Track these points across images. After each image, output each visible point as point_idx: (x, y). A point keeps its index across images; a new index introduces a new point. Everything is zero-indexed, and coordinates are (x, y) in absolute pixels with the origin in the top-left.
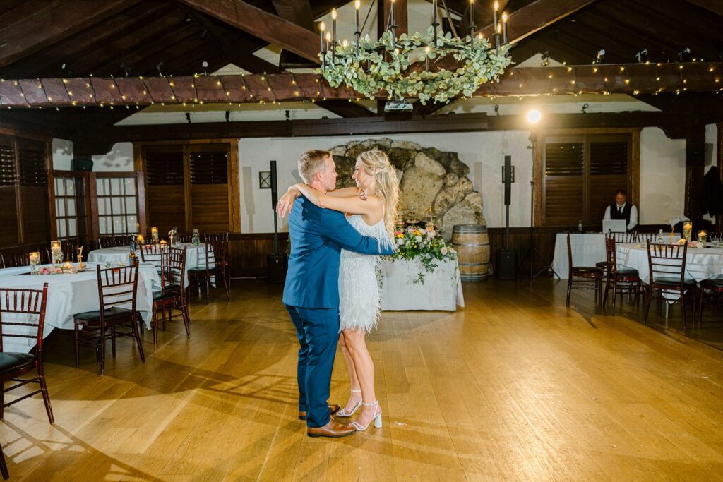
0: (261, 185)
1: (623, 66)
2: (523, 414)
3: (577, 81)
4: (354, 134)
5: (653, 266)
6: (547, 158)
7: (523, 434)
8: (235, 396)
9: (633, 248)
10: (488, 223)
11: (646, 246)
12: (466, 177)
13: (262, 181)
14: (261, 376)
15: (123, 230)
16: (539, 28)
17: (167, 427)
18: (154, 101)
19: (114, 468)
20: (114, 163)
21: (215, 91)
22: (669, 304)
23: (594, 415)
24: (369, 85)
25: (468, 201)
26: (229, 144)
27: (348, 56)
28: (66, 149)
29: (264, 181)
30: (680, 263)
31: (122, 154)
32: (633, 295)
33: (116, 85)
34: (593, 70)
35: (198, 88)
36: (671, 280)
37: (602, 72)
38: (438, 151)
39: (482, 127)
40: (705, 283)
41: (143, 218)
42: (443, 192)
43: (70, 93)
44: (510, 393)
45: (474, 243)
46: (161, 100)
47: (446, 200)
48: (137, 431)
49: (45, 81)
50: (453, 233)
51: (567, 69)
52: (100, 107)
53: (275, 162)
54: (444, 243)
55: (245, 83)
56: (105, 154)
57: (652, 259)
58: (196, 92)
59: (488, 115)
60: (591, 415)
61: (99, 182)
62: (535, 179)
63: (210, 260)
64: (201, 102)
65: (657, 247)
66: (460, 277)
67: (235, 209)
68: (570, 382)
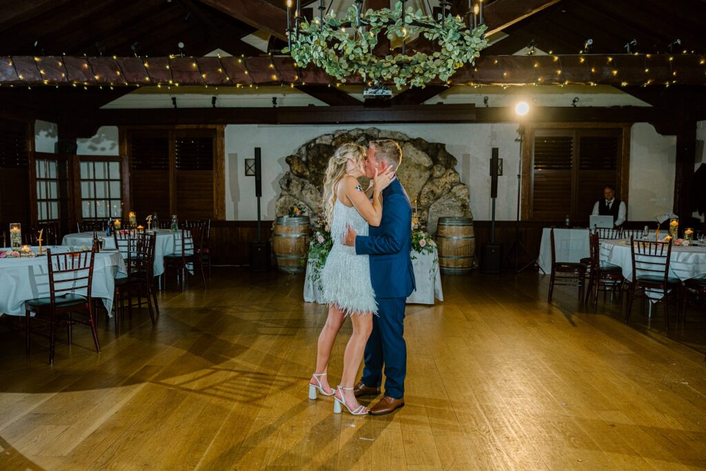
0: (246, 172)
1: (611, 56)
2: (486, 420)
3: (563, 71)
4: (341, 123)
5: (636, 264)
7: (483, 444)
8: (184, 392)
9: (617, 244)
10: (474, 216)
11: (630, 243)
12: (453, 169)
13: (248, 168)
14: (217, 370)
15: (106, 214)
16: (526, 16)
18: (127, 82)
20: (99, 146)
21: (191, 73)
22: (652, 303)
23: (562, 423)
24: (341, 67)
25: (455, 193)
26: (215, 129)
27: (314, 33)
28: (50, 131)
29: (250, 168)
30: (664, 261)
31: (107, 138)
32: (617, 293)
33: (89, 64)
34: (580, 60)
35: (173, 69)
36: (654, 278)
37: (589, 62)
38: (426, 142)
39: (470, 118)
40: (690, 282)
41: (127, 203)
42: (430, 184)
43: (42, 72)
44: (476, 396)
45: (457, 236)
46: (135, 81)
47: (432, 191)
48: (67, 429)
49: (16, 58)
50: (438, 225)
51: (553, 59)
52: (73, 87)
53: (260, 149)
54: (423, 235)
55: (222, 66)
56: (91, 137)
57: (636, 256)
58: (171, 74)
59: (476, 106)
60: (559, 423)
61: (83, 166)
62: (523, 173)
63: (186, 247)
64: (177, 85)
65: (641, 243)
66: (439, 270)
67: (220, 196)
68: (541, 385)
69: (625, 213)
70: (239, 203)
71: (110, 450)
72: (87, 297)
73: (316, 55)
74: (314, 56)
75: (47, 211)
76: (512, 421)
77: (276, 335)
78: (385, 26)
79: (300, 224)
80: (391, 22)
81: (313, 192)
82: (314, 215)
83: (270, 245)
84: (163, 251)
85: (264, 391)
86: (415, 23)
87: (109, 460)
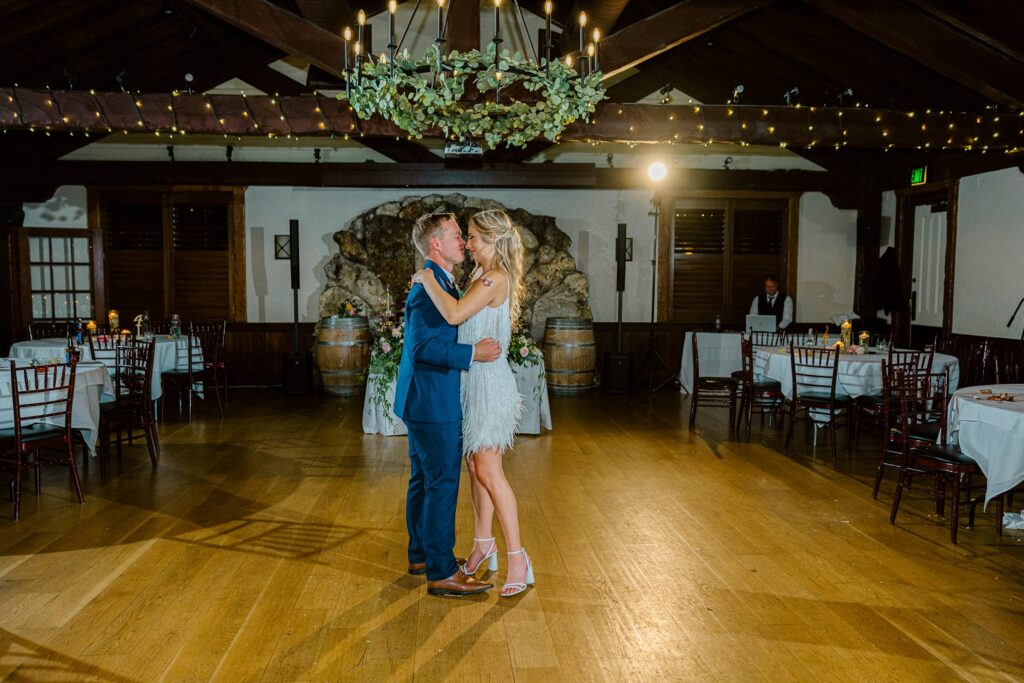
0: (276, 253)
1: (766, 109)
2: (602, 569)
3: (706, 126)
4: (411, 187)
5: (798, 377)
6: (676, 229)
7: (597, 596)
8: (210, 549)
9: (776, 352)
10: (595, 316)
11: (789, 350)
12: (566, 252)
13: (279, 248)
14: (250, 522)
15: (69, 314)
16: (658, 52)
17: (104, 591)
18: (111, 127)
19: (15, 647)
20: (57, 214)
21: (203, 116)
23: (694, 570)
24: (415, 118)
25: (568, 285)
26: (231, 193)
27: (381, 77)
29: (282, 248)
30: (830, 372)
31: (71, 203)
33: (54, 101)
34: (728, 112)
35: (177, 111)
36: (820, 396)
37: (740, 116)
38: (530, 214)
39: (588, 183)
40: (863, 400)
41: (101, 298)
42: (534, 272)
44: (591, 543)
45: (572, 344)
46: (123, 126)
47: (538, 282)
48: (57, 597)
50: (546, 328)
51: (694, 109)
52: (30, 132)
53: (297, 221)
54: (525, 341)
55: (248, 107)
56: (44, 201)
57: (797, 367)
58: (175, 117)
59: (597, 166)
60: (690, 570)
61: (34, 243)
62: (660, 257)
63: (194, 359)
64: (183, 132)
65: (803, 351)
66: (546, 389)
67: (238, 288)
68: (672, 528)
69: (791, 312)
70: (266, 297)
71: (121, 618)
72: (65, 428)
73: (383, 105)
74: (381, 106)
76: (633, 569)
77: (328, 476)
78: (474, 72)
79: (355, 328)
80: (482, 67)
81: (373, 282)
82: (375, 314)
83: (311, 355)
84: (161, 366)
85: (317, 545)
86: (512, 69)
87: (122, 629)
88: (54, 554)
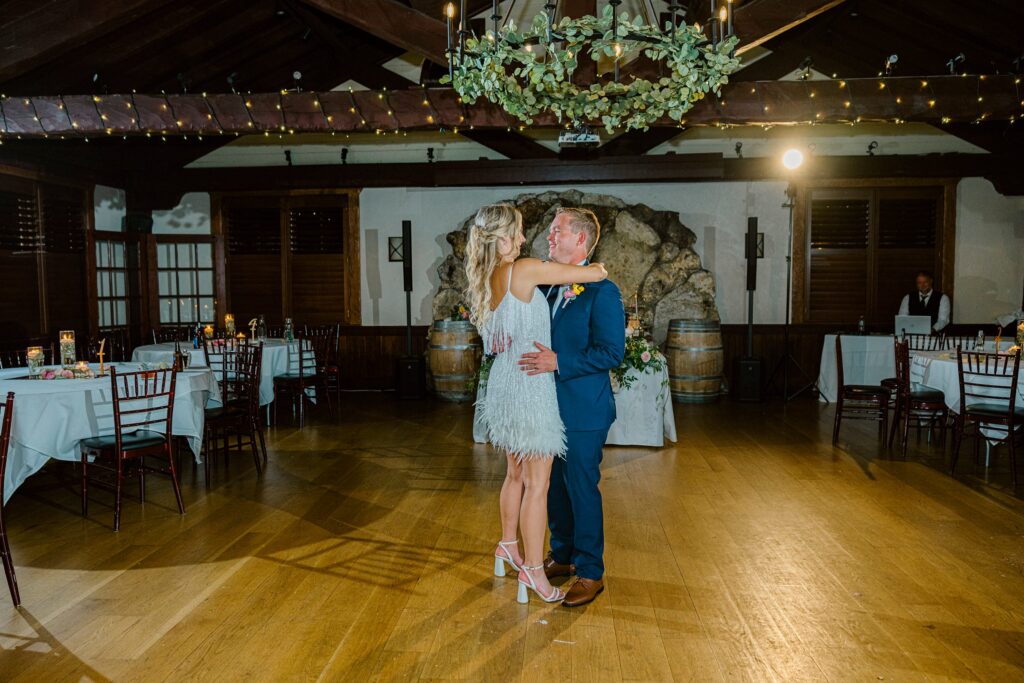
0: (390, 256)
1: (925, 80)
2: (740, 617)
3: (853, 103)
4: (527, 184)
5: (966, 387)
6: (813, 222)
7: (735, 651)
8: (302, 571)
9: (936, 358)
10: (722, 318)
11: (956, 356)
12: (691, 249)
13: (392, 250)
15: (193, 318)
16: (797, 23)
17: (186, 617)
18: (222, 129)
20: (183, 221)
21: (311, 114)
22: (990, 444)
23: (854, 622)
24: (525, 102)
25: (693, 285)
26: (346, 195)
27: (485, 54)
28: (116, 200)
29: (396, 250)
30: (1008, 382)
31: (195, 210)
32: (937, 430)
33: (169, 105)
34: (879, 86)
35: (285, 110)
36: (994, 408)
37: (893, 89)
38: (651, 210)
39: (715, 175)
41: (222, 301)
42: (656, 272)
43: (104, 117)
44: (725, 581)
45: (697, 347)
46: (233, 127)
47: (660, 282)
48: (139, 621)
49: (68, 98)
50: (669, 330)
51: (839, 85)
52: (147, 137)
53: (410, 222)
54: (647, 345)
55: (355, 104)
56: (171, 209)
57: (965, 375)
58: (283, 116)
59: (724, 157)
60: (849, 621)
61: (161, 249)
62: (794, 253)
63: (305, 364)
64: (292, 132)
65: (973, 356)
66: (670, 397)
67: (353, 290)
68: (822, 565)
70: (380, 300)
71: (198, 652)
72: (166, 435)
73: (488, 85)
74: (486, 88)
75: (112, 314)
76: (778, 618)
77: (433, 490)
78: (588, 42)
79: (468, 331)
80: (597, 35)
83: (425, 361)
84: (273, 369)
85: (416, 571)
86: (632, 36)
87: (197, 666)
88: (146, 571)
